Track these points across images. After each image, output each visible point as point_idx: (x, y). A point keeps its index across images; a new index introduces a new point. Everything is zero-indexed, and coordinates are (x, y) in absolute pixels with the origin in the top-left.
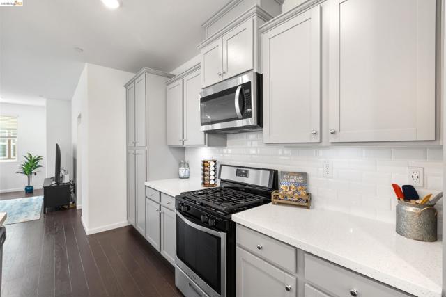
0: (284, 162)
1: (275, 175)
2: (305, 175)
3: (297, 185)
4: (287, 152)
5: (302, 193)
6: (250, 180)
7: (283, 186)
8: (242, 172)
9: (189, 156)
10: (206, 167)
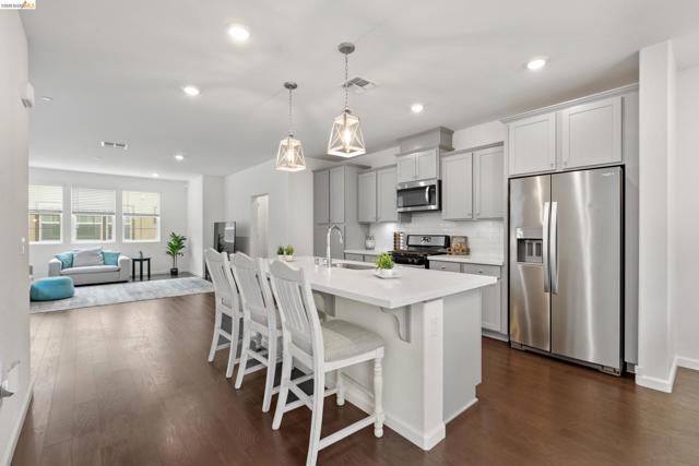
0: (452, 230)
1: (448, 239)
2: (466, 238)
3: (461, 243)
4: (454, 224)
5: (464, 247)
6: (432, 243)
7: (453, 245)
8: (426, 238)
9: (373, 231)
10: (396, 236)
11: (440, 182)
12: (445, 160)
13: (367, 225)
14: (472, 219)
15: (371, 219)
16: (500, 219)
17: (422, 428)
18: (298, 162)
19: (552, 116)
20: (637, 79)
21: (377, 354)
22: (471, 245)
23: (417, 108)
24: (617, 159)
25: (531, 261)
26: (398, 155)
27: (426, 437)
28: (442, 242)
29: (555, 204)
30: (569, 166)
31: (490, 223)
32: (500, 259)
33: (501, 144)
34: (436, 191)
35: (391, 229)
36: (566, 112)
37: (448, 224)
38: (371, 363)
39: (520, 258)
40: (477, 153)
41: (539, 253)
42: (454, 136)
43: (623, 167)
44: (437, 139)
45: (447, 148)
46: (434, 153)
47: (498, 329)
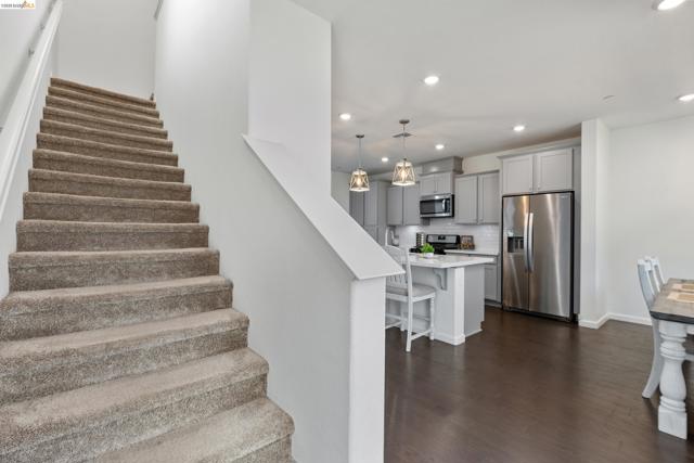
1: (458, 238)
2: (472, 237)
3: (468, 241)
4: (464, 227)
5: (470, 244)
6: (446, 241)
7: (462, 242)
8: (442, 237)
9: (398, 232)
10: (418, 236)
11: (453, 196)
12: (457, 180)
13: (393, 227)
14: (477, 224)
15: (397, 221)
16: (496, 224)
17: (453, 334)
18: (364, 186)
19: (530, 156)
20: (580, 135)
21: (431, 296)
22: (476, 242)
23: (440, 147)
24: (569, 187)
25: (517, 252)
26: (421, 175)
27: (456, 338)
28: (454, 240)
29: (532, 215)
30: (542, 190)
31: (490, 227)
32: (496, 251)
33: (497, 171)
34: (451, 204)
35: (413, 230)
36: (539, 155)
37: (458, 227)
38: (428, 301)
39: (510, 250)
40: (481, 177)
41: (522, 247)
42: (463, 162)
43: (573, 192)
44: (451, 165)
45: (458, 171)
46: (449, 175)
47: (494, 299)
